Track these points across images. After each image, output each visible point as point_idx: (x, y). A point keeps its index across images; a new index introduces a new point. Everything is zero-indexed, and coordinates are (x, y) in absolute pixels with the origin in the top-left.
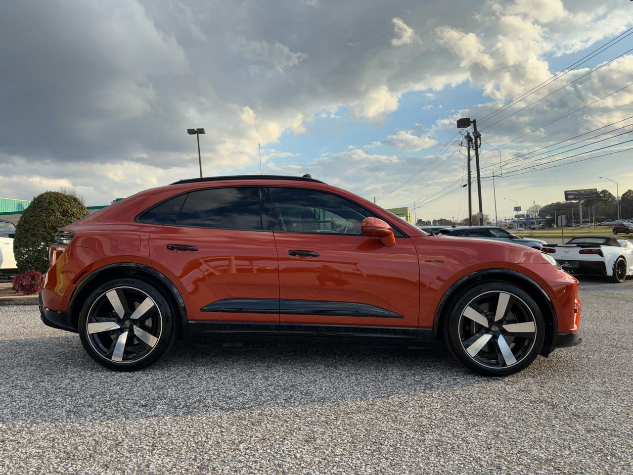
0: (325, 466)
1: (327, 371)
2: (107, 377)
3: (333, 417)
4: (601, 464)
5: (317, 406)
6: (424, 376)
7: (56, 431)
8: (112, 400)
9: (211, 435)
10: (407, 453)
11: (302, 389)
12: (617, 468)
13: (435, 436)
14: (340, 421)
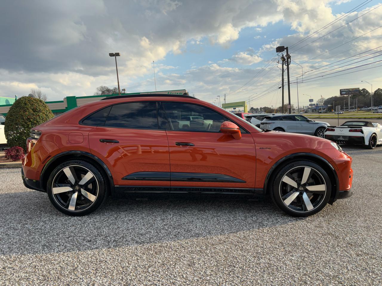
0: (201, 283)
1: (199, 214)
2: (66, 220)
3: (204, 248)
4: (366, 279)
5: (195, 240)
6: (258, 217)
7: (36, 260)
8: (70, 237)
9: (131, 262)
10: (250, 273)
11: (185, 228)
12: (376, 282)
13: (266, 260)
14: (209, 250)
